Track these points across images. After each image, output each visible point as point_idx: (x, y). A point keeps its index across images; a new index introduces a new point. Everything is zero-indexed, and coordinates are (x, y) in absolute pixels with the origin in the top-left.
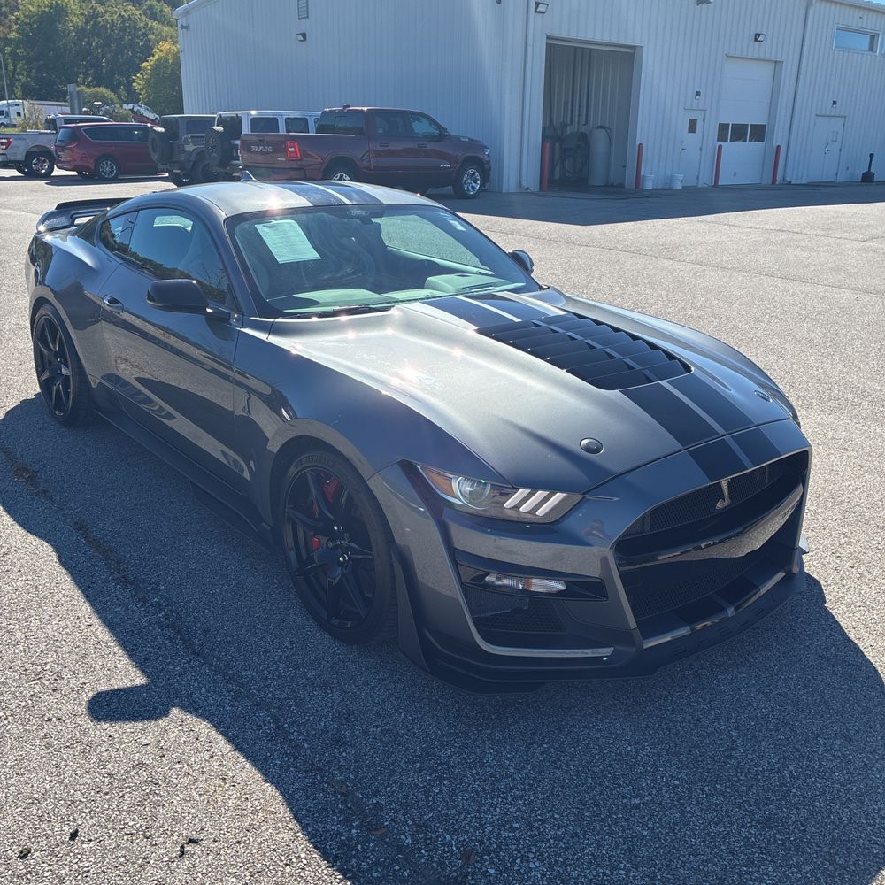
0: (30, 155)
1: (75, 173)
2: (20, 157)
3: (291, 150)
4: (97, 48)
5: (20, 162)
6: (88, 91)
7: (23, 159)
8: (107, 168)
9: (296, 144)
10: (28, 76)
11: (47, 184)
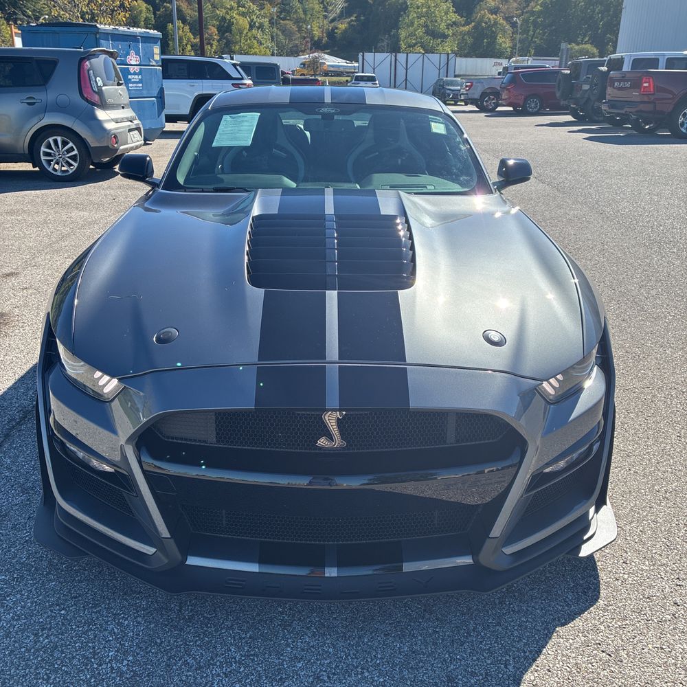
0: (484, 95)
1: (511, 109)
2: (477, 96)
3: (645, 85)
4: (598, 13)
5: (476, 99)
6: (577, 47)
7: (479, 98)
8: (533, 104)
9: (651, 80)
10: (541, 39)
11: (486, 116)
